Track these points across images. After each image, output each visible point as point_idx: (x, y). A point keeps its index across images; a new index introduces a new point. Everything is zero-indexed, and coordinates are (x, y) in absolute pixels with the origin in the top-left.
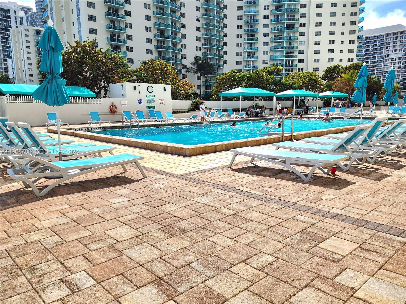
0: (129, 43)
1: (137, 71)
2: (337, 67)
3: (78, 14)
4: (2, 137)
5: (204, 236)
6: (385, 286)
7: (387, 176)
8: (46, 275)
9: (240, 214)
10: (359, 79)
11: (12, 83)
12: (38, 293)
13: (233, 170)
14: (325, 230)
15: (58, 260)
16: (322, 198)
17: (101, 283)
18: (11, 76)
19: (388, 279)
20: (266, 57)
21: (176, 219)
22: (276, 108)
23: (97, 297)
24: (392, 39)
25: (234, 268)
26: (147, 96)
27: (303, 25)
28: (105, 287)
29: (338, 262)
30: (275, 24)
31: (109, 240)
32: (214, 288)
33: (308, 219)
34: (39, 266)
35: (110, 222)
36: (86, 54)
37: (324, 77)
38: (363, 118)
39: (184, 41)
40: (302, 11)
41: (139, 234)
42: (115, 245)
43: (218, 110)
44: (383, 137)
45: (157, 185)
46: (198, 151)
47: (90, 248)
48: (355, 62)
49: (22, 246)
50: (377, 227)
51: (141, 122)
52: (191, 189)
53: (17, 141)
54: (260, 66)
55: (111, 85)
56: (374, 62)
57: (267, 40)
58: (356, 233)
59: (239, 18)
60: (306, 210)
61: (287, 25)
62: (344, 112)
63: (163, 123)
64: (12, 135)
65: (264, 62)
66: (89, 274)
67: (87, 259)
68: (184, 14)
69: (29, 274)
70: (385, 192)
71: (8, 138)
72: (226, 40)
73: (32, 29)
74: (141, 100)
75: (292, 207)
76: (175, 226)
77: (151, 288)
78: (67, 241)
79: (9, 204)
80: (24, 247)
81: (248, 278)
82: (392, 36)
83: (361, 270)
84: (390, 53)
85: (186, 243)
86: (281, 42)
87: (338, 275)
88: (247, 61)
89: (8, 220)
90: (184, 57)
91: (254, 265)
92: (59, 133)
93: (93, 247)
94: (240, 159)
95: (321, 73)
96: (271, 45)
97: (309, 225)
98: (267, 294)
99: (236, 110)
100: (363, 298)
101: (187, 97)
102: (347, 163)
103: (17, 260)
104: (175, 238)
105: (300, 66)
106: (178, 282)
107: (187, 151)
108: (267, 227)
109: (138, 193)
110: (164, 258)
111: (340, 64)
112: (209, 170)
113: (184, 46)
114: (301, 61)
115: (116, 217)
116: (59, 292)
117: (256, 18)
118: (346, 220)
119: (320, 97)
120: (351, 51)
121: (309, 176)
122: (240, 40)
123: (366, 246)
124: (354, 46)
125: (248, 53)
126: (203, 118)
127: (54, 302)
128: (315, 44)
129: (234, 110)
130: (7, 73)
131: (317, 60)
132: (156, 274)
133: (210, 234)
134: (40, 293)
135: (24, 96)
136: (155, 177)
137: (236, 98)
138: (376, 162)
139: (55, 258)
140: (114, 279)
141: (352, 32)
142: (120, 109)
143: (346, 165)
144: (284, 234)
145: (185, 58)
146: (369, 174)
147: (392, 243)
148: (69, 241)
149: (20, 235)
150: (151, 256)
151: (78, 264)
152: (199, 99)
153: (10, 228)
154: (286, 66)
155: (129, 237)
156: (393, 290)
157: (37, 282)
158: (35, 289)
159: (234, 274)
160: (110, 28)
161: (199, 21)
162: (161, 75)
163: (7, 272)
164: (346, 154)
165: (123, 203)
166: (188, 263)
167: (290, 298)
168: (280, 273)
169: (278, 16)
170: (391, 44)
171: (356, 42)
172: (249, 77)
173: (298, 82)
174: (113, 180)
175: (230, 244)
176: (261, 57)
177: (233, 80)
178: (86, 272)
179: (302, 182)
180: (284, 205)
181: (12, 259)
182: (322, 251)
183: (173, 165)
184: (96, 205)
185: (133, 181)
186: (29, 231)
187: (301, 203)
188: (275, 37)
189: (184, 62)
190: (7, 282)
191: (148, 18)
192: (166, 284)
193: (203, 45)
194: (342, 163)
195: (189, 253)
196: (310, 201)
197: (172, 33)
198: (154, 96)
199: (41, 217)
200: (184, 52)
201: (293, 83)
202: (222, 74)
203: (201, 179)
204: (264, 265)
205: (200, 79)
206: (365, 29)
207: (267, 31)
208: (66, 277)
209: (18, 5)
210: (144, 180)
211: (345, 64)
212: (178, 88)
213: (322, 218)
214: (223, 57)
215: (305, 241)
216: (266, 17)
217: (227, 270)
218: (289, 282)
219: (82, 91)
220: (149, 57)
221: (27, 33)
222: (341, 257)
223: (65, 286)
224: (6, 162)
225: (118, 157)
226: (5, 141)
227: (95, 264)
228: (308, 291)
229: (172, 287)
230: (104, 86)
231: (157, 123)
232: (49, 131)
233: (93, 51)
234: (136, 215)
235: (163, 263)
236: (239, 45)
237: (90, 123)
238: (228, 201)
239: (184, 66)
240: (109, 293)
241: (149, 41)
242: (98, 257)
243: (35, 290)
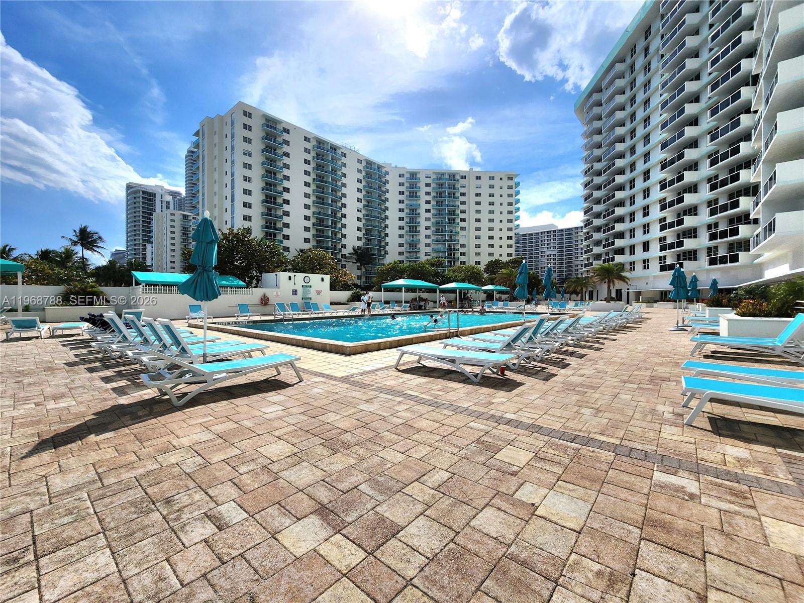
0: (286, 231)
1: (294, 261)
2: (497, 261)
3: (233, 200)
4: (136, 334)
5: (372, 450)
6: (565, 500)
7: (554, 375)
8: (186, 509)
9: (410, 423)
10: (519, 276)
11: (149, 271)
12: (175, 533)
13: (399, 371)
14: (500, 438)
15: (201, 488)
16: (494, 401)
17: (254, 516)
18: (149, 263)
19: (568, 492)
20: (428, 250)
21: (339, 431)
22: (440, 301)
23: (250, 535)
24: (546, 237)
25: (407, 488)
26: (303, 286)
27: (463, 220)
28: (259, 521)
29: (516, 475)
30: (436, 218)
31: (261, 460)
32: (387, 514)
33: (482, 427)
34: (177, 497)
35: (263, 437)
36: (238, 241)
37: (486, 271)
38: (526, 313)
39: (344, 231)
40: (462, 207)
41: (297, 450)
42: (269, 466)
43: (379, 301)
44: (546, 334)
45: (316, 390)
46: (360, 350)
47: (239, 471)
48: (514, 257)
49: (156, 471)
50: (550, 433)
51: (295, 314)
52: (354, 394)
53: (153, 338)
54: (423, 258)
55: (264, 275)
56: (531, 258)
57: (429, 232)
58: (531, 440)
59: (401, 210)
60: (479, 416)
61: (449, 220)
62: (507, 306)
63: (320, 315)
64: (147, 331)
65: (426, 254)
66: (239, 505)
67: (236, 485)
68: (345, 204)
69: (165, 508)
70: (554, 392)
71: (143, 335)
72: (387, 231)
73: (179, 214)
74: (296, 291)
75: (464, 413)
76: (338, 440)
77: (314, 521)
78: (211, 463)
79: (140, 417)
80: (159, 473)
81: (424, 500)
82: (546, 234)
83: (539, 483)
84: (546, 249)
85: (352, 461)
86: (442, 235)
87: (517, 490)
88: (410, 252)
89: (138, 437)
90: (344, 246)
91: (429, 484)
92: (205, 328)
93: (243, 469)
94: (406, 358)
95: (482, 267)
96: (432, 237)
97: (484, 433)
98: (445, 519)
99: (399, 302)
100: (544, 515)
101: (346, 287)
102: (516, 361)
103: (149, 490)
104: (339, 455)
105: (462, 259)
106: (345, 510)
107: (348, 349)
108: (440, 438)
109: (293, 401)
110: (327, 480)
111: (500, 258)
112: (373, 372)
113: (344, 236)
114: (463, 254)
115: (269, 431)
116: (202, 530)
117: (418, 211)
118: (519, 426)
119: (482, 290)
120: (510, 246)
121: (479, 377)
122: (402, 232)
123: (541, 455)
124: (512, 242)
125: (410, 244)
126: (363, 310)
127: (196, 544)
128: (476, 238)
129: (396, 302)
130: (144, 259)
131: (478, 254)
132: (319, 501)
133: (379, 449)
134: (179, 533)
135: (163, 285)
136: (313, 380)
137: (398, 289)
138: (543, 361)
139: (197, 485)
140: (270, 510)
141: (510, 229)
142: (273, 300)
143: (514, 364)
144: (458, 445)
145: (345, 248)
146: (537, 373)
147: (566, 450)
148: (213, 462)
149: (154, 457)
150: (312, 478)
151: (226, 493)
152: (359, 290)
153: (142, 449)
154: (448, 258)
155: (285, 456)
156: (573, 504)
157: (175, 519)
158: (172, 528)
159: (408, 497)
160: (266, 215)
161: (361, 211)
162: (319, 265)
163: (136, 507)
164: (513, 353)
165: (277, 413)
166: (355, 485)
167: (470, 521)
168: (457, 491)
169: (439, 211)
170: (546, 242)
171: (513, 238)
172: (412, 269)
173: (461, 275)
174: (265, 385)
175: (401, 460)
176: (423, 249)
177: (395, 271)
178: (235, 502)
179: (472, 383)
180: (456, 411)
181: (142, 489)
182: (498, 463)
183: (332, 366)
184: (246, 416)
185: (288, 385)
186: (164, 451)
187: (473, 408)
188: (437, 231)
189: (344, 251)
190: (136, 520)
191: (307, 207)
192: (332, 513)
193: (364, 235)
194: (510, 363)
195: (356, 472)
196: (482, 405)
197: (332, 223)
198: (311, 287)
199: (179, 433)
200: (344, 241)
201: (456, 276)
202: (384, 265)
203: (365, 382)
204: (440, 483)
205: (361, 269)
206: (520, 226)
207: (428, 224)
208: (211, 509)
209: (165, 189)
210: (300, 384)
211: (505, 259)
212: (337, 278)
213: (495, 424)
214: (384, 247)
215: (480, 452)
216: (428, 211)
217: (400, 491)
218: (468, 503)
219: (231, 280)
220: (307, 246)
221: (173, 218)
222: (519, 469)
223: (209, 522)
224: (137, 363)
225: (272, 357)
226: (139, 339)
227: (246, 492)
228: (489, 511)
229: (338, 516)
230: (256, 276)
231: (313, 316)
232: (190, 326)
233: (246, 239)
234: (292, 428)
235: (326, 487)
236: (401, 236)
237: (238, 316)
238: (396, 408)
239: (344, 256)
240: (264, 528)
241: (307, 229)
242: (249, 482)
243: (173, 530)
